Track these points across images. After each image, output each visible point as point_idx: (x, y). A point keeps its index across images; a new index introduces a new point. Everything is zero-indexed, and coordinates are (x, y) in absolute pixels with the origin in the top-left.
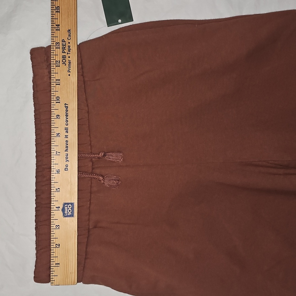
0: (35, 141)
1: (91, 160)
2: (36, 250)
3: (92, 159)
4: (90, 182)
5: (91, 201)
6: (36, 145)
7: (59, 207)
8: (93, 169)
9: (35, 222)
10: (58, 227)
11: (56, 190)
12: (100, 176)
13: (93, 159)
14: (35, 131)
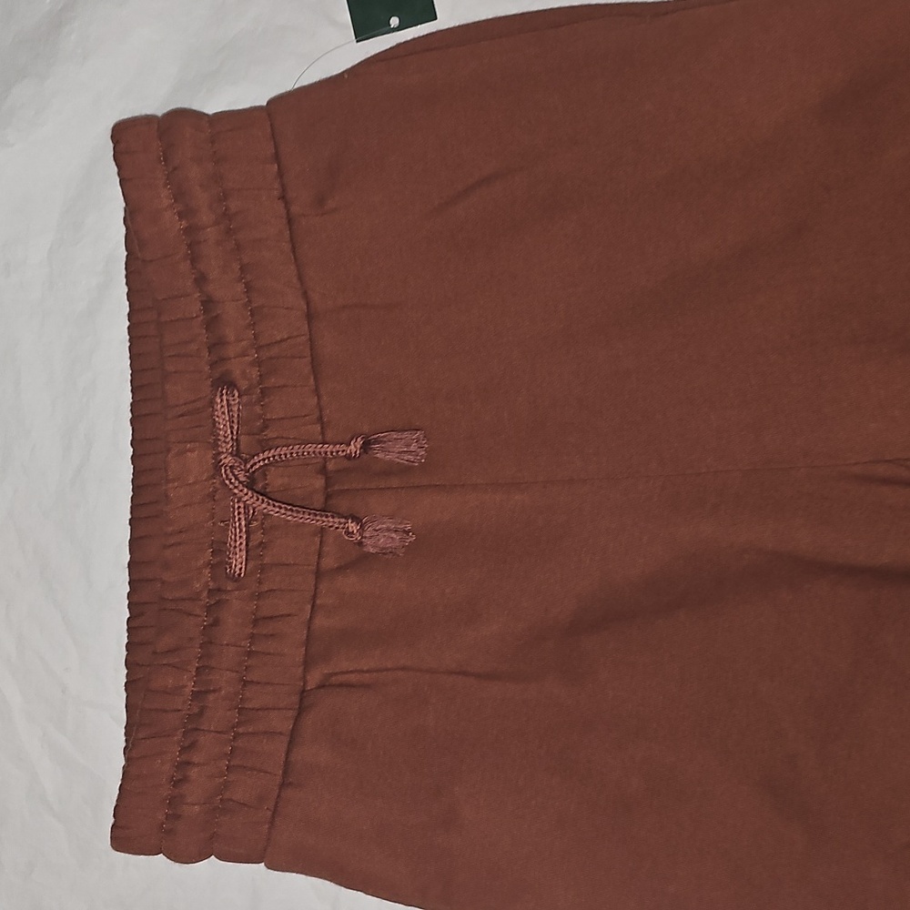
0: (131, 410)
1: (323, 470)
2: (124, 753)
3: (325, 467)
4: (317, 540)
5: (318, 602)
6: (132, 422)
8: (328, 497)
9: (126, 665)
12: (350, 521)
13: (330, 466)
14: (130, 377)
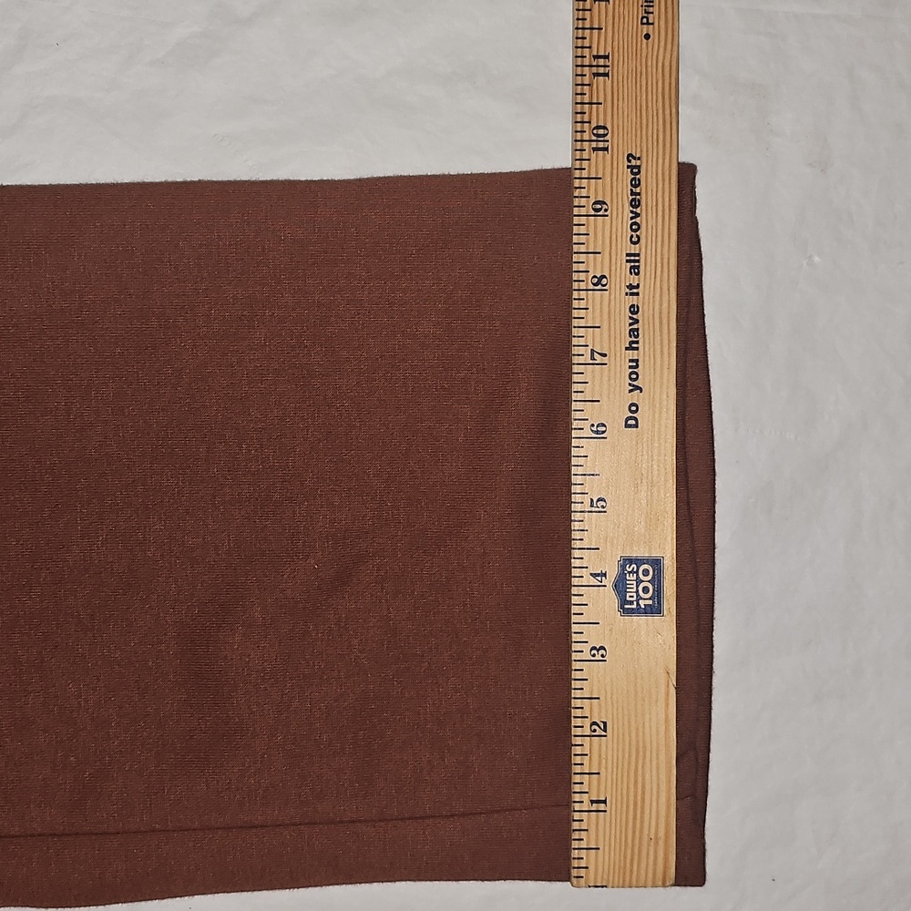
7: (605, 575)
10: (602, 652)
11: (592, 506)
